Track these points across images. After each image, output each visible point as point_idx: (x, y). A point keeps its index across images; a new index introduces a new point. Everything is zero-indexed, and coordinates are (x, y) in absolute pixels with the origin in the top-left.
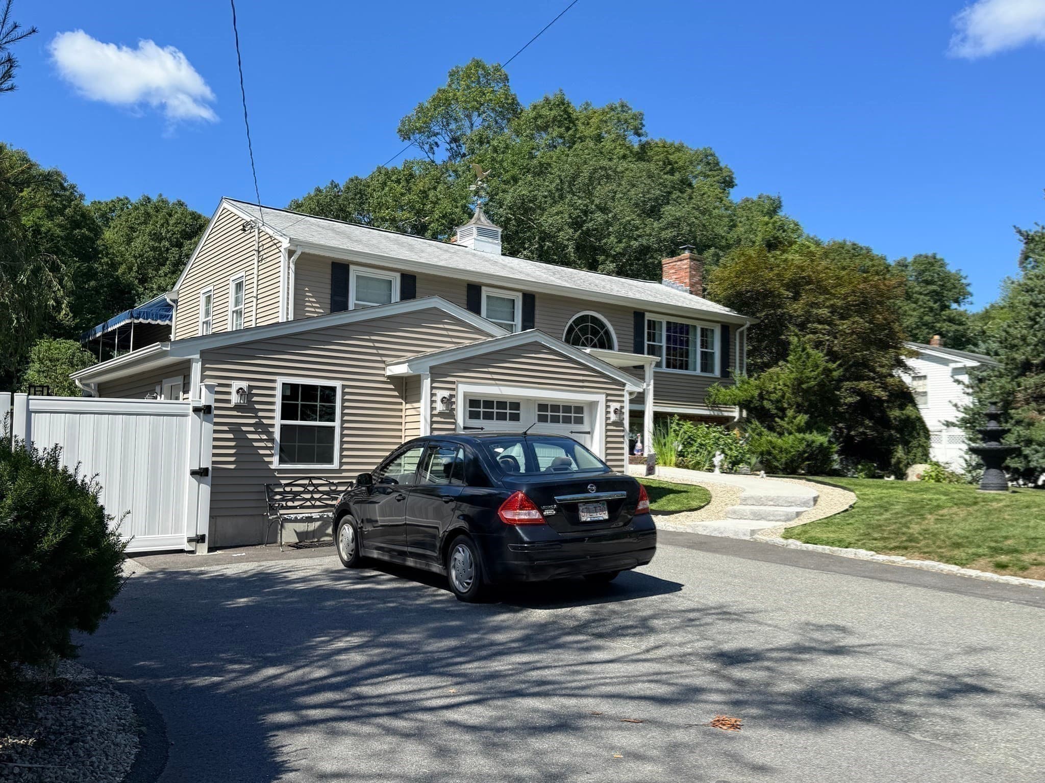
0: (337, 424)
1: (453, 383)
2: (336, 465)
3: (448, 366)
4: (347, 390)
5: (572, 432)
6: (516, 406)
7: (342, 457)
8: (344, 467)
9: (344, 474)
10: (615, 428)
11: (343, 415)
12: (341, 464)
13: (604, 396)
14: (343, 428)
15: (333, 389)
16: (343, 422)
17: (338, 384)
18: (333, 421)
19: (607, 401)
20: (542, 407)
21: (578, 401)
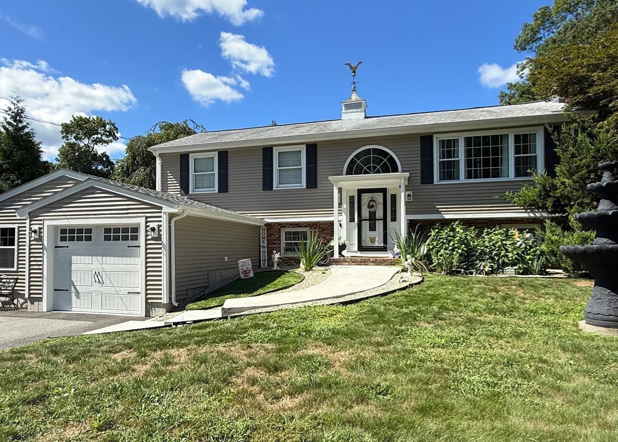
0: (15, 247)
1: (41, 220)
2: (15, 269)
3: (38, 211)
4: (21, 229)
5: (129, 247)
6: (89, 231)
7: (18, 264)
8: (20, 270)
9: (20, 274)
10: (154, 242)
11: (19, 242)
12: (18, 268)
13: (144, 218)
14: (19, 250)
15: (14, 229)
16: (19, 246)
17: (16, 226)
18: (14, 245)
19: (147, 222)
20: (107, 230)
21: (126, 224)
